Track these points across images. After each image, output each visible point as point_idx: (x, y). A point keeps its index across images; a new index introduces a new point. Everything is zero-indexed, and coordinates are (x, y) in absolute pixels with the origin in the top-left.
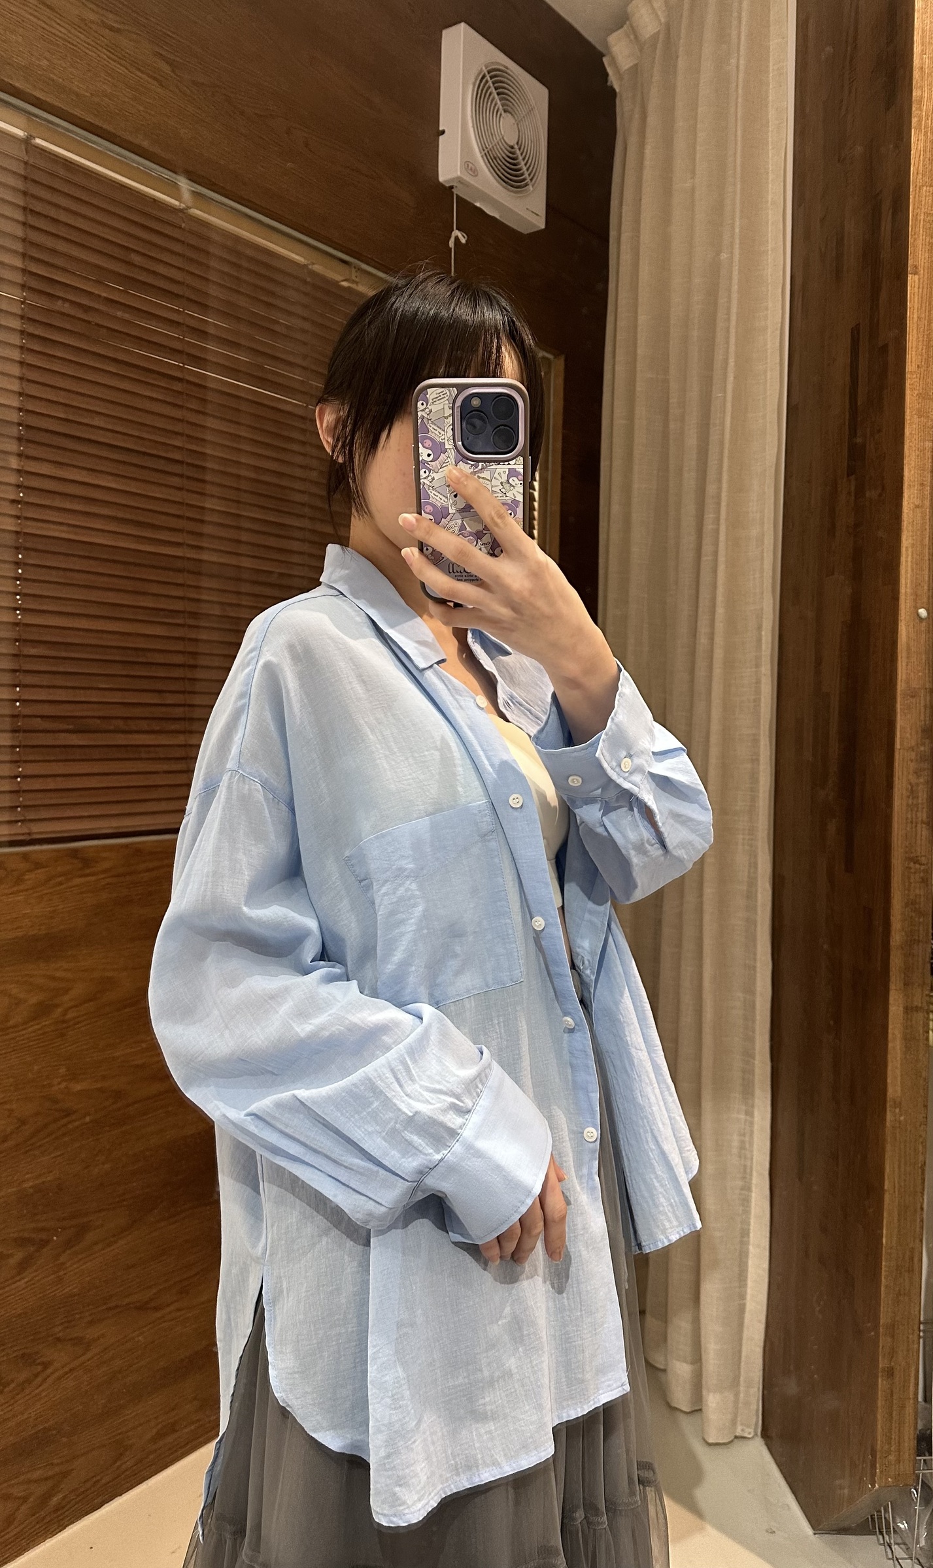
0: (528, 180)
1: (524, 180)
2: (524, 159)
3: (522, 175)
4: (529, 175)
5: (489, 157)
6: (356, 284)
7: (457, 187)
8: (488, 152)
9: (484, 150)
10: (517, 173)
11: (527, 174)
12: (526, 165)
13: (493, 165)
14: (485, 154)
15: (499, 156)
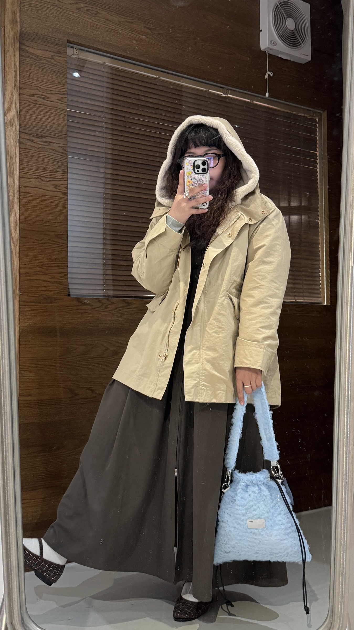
0: (301, 42)
1: (299, 43)
2: (298, 34)
3: (299, 40)
4: (302, 40)
5: (281, 37)
6: (227, 94)
7: (268, 51)
8: (281, 35)
9: (279, 35)
10: (296, 40)
11: (300, 40)
12: (299, 37)
13: (283, 40)
14: (280, 36)
15: (286, 36)
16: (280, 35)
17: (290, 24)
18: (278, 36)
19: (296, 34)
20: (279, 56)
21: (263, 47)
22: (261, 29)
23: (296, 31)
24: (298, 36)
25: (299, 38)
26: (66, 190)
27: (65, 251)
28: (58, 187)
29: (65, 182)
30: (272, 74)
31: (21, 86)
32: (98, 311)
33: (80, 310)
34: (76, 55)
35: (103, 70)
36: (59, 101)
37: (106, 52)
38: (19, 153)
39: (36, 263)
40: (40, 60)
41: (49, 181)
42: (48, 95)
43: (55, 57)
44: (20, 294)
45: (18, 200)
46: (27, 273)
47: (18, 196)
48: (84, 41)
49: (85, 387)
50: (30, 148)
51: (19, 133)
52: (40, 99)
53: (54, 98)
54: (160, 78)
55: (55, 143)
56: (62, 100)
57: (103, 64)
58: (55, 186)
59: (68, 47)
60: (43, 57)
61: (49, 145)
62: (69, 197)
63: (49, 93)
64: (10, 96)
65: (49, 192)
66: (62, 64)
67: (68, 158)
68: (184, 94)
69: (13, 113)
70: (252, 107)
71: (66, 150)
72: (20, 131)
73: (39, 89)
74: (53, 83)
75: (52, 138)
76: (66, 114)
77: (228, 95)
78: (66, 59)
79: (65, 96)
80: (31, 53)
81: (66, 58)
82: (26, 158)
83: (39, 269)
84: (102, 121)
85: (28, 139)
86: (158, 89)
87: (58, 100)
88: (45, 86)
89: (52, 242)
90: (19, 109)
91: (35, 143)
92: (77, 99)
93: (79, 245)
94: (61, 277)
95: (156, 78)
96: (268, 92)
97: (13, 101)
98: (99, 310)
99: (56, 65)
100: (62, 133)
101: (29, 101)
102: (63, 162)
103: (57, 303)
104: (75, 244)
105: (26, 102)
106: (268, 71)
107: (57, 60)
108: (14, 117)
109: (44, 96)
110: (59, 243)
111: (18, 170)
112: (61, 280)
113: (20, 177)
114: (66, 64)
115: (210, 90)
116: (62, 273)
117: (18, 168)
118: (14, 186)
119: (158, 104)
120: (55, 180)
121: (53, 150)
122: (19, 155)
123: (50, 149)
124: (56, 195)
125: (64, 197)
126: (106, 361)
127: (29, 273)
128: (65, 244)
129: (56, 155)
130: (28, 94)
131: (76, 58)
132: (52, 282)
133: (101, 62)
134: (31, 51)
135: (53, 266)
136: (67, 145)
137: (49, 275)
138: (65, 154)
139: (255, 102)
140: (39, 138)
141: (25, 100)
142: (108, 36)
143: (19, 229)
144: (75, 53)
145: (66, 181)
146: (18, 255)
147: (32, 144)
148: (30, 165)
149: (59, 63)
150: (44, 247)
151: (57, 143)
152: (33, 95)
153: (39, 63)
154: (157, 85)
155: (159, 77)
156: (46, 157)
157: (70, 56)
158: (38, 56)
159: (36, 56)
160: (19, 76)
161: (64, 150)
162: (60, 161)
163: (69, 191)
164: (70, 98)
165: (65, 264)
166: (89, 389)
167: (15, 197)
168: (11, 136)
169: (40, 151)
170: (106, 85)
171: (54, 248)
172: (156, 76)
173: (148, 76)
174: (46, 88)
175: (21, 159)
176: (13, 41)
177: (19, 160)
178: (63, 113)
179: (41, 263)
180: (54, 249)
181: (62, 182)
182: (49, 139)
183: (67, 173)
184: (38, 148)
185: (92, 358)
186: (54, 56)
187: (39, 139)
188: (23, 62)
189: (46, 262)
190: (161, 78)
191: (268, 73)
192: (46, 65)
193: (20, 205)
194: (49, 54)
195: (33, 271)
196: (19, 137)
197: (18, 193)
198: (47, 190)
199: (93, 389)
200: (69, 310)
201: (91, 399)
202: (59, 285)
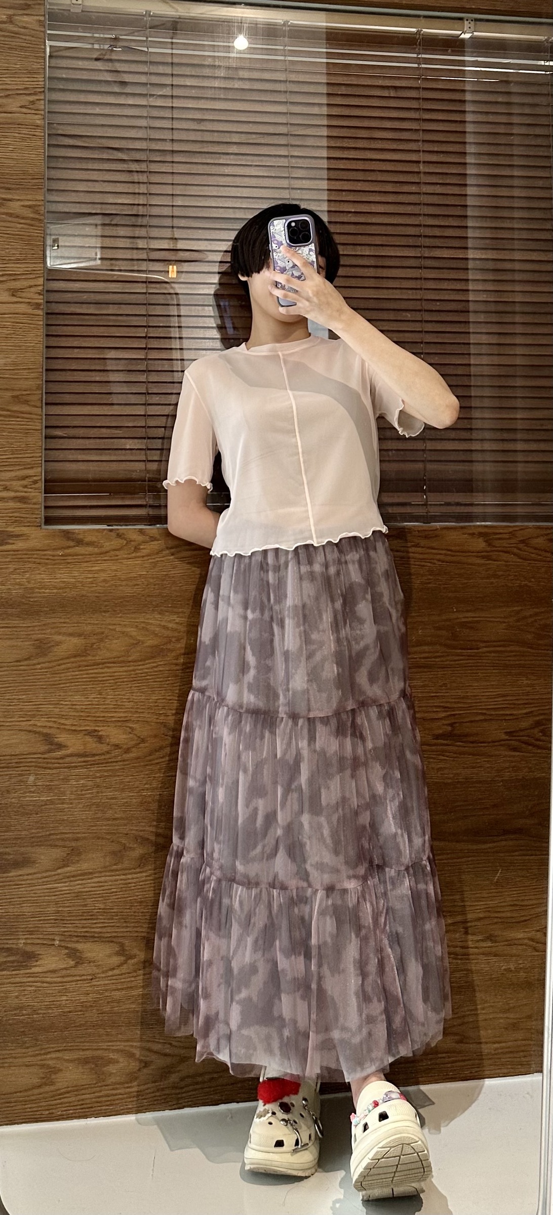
26: (41, 297)
27: (34, 429)
28: (19, 293)
32: (117, 558)
33: (70, 557)
36: (24, 110)
43: (16, 17)
49: (82, 728)
53: (13, 104)
55: (13, 199)
58: (15, 292)
63: (2, 95)
74: (12, 74)
75: (8, 189)
79: (38, 97)
87: (22, 107)
94: (25, 487)
99: (17, 34)
100: (30, 176)
103: (13, 543)
107: (21, 24)
110: (21, 412)
112: (26, 492)
114: (43, 29)
116: (27, 477)
124: (17, 311)
128: (38, 415)
151: (19, 200)
162: (28, 237)
165: (34, 459)
166: (90, 733)
199: (100, 733)
200: (43, 557)
201: (97, 758)
202: (19, 504)
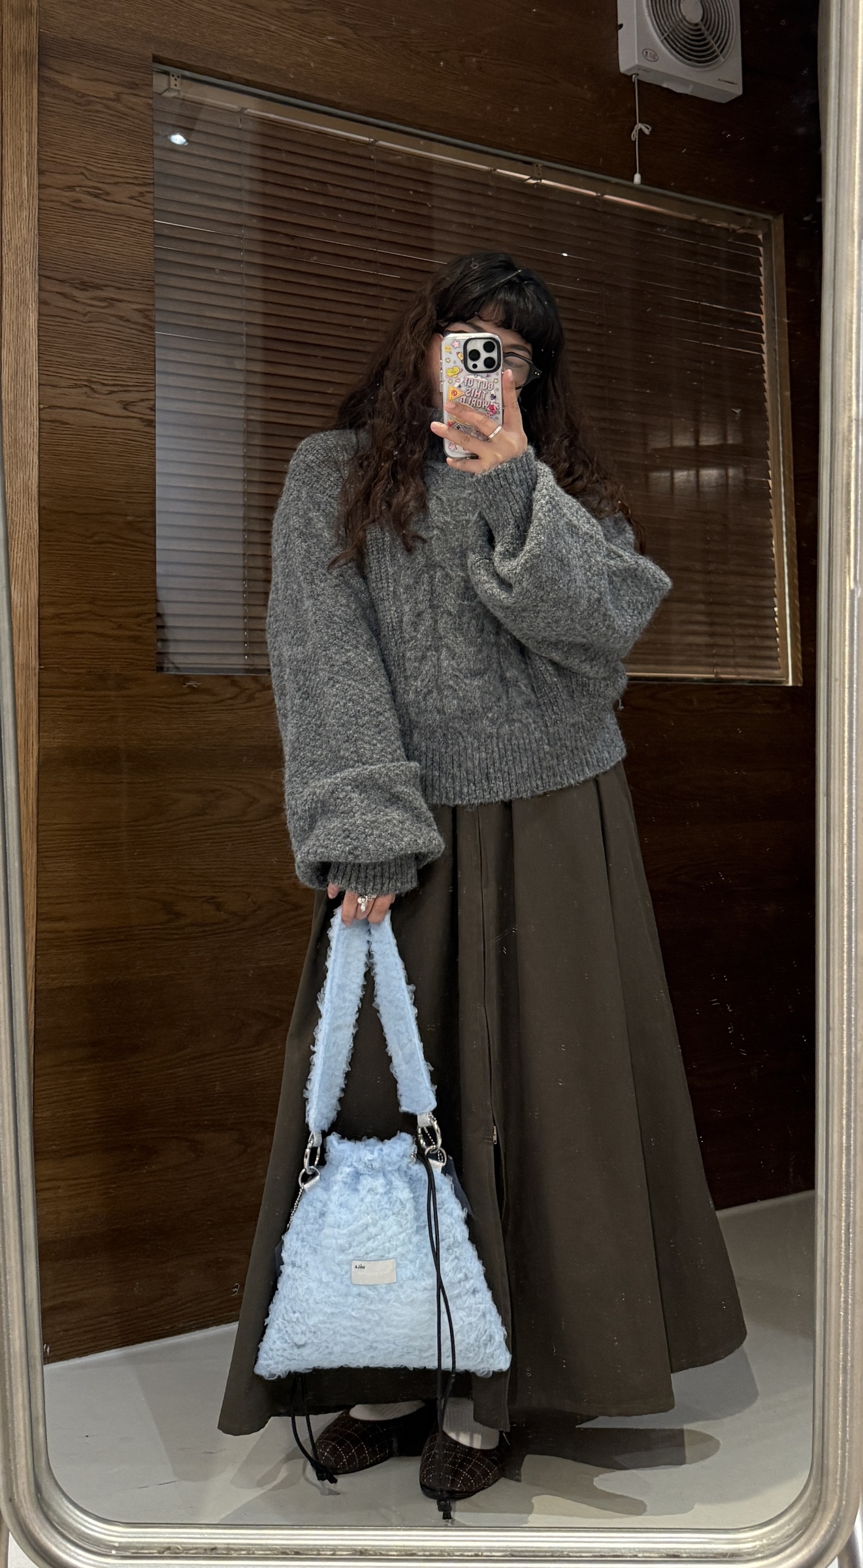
0: (718, 52)
1: (714, 52)
2: (711, 34)
3: (711, 47)
4: (719, 47)
5: (670, 41)
6: (541, 180)
7: (638, 74)
8: (668, 35)
9: (663, 35)
10: (705, 48)
11: (715, 47)
12: (713, 38)
13: (674, 46)
14: (665, 38)
15: (682, 36)
16: (666, 35)
17: (691, 11)
18: (662, 38)
19: (706, 33)
20: (665, 85)
21: (624, 67)
22: (619, 23)
23: (705, 25)
24: (709, 38)
25: (712, 42)
26: (153, 413)
27: (150, 561)
28: (131, 408)
29: (150, 395)
30: (648, 128)
31: (44, 166)
32: (231, 707)
33: (187, 706)
34: (175, 90)
35: (240, 127)
36: (134, 202)
37: (247, 83)
38: (39, 327)
39: (79, 592)
40: (89, 103)
41: (111, 392)
42: (107, 188)
43: (124, 96)
44: (40, 669)
45: (36, 440)
46: (57, 616)
47: (36, 431)
48: (194, 59)
49: (200, 895)
50: (64, 315)
51: (37, 278)
52: (88, 197)
53: (122, 194)
54: (377, 143)
55: (124, 301)
56: (140, 199)
57: (241, 111)
58: (126, 405)
59: (157, 72)
60: (97, 97)
61: (110, 306)
62: (159, 430)
63: (109, 181)
64: (17, 189)
65: (112, 418)
66: (142, 113)
67: (157, 338)
68: (435, 181)
69: (24, 232)
70: (598, 209)
71: (153, 318)
72: (39, 275)
73: (86, 173)
74: (120, 159)
75: (120, 288)
76: (152, 231)
77: (544, 181)
78: (150, 101)
79: (148, 190)
80: (66, 88)
81: (152, 98)
82: (56, 339)
83: (87, 607)
84: (239, 246)
85: (58, 293)
86: (372, 168)
87: (132, 198)
88: (100, 166)
89: (119, 541)
90: (38, 221)
91: (77, 301)
92: (178, 196)
93: (184, 546)
94: (140, 625)
95: (368, 144)
96: (640, 173)
97: (22, 202)
98: (232, 705)
99: (124, 114)
100: (141, 278)
101: (63, 203)
102: (146, 346)
103: (130, 689)
104: (174, 545)
105: (57, 205)
106: (640, 122)
107: (130, 105)
108: (25, 241)
109: (100, 189)
110: (135, 541)
111: (36, 368)
112: (140, 631)
113: (39, 384)
114: (151, 114)
115: (498, 170)
116: (141, 614)
117: (36, 364)
118: (25, 406)
119: (374, 205)
120: (125, 391)
121: (121, 318)
122: (38, 330)
123: (112, 316)
124: (128, 428)
125: (148, 431)
126: (249, 831)
127: (62, 616)
128: (150, 545)
129: (129, 330)
130: (60, 186)
131: (174, 97)
132: (117, 638)
133: (235, 107)
134: (66, 84)
135: (121, 598)
136: (154, 305)
137: (110, 621)
138: (149, 329)
139: (607, 197)
140: (88, 290)
141: (52, 201)
142: (251, 44)
143: (37, 509)
144: (173, 86)
145: (152, 393)
146: (35, 574)
147: (69, 304)
148: (66, 354)
149: (133, 109)
150: (101, 554)
151: (129, 302)
152: (71, 188)
153: (85, 111)
154: (370, 159)
155: (376, 141)
156: (104, 334)
157: (160, 94)
158: (84, 95)
159: (77, 96)
160: (38, 142)
161: (146, 317)
162: (138, 345)
163: (159, 417)
164: (159, 192)
165: (149, 594)
166: (209, 900)
167: (29, 432)
168: (18, 286)
169: (90, 322)
170: (248, 161)
171: (123, 554)
172: (367, 139)
173: (348, 139)
174: (102, 171)
175: (44, 341)
176: (22, 59)
177: (39, 344)
178: (145, 229)
179: (90, 592)
180: (123, 556)
181: (143, 393)
182: (110, 293)
183: (153, 371)
184: (85, 315)
185: (216, 824)
186: (121, 93)
187: (87, 293)
188: (48, 111)
189: (103, 589)
190: (381, 143)
191: (639, 126)
192: (102, 116)
193: (39, 452)
194: (110, 91)
195: (71, 611)
196: (37, 289)
197: (36, 423)
198: (106, 415)
199: (219, 900)
200: (159, 704)
201: (216, 927)
202: (133, 644)
